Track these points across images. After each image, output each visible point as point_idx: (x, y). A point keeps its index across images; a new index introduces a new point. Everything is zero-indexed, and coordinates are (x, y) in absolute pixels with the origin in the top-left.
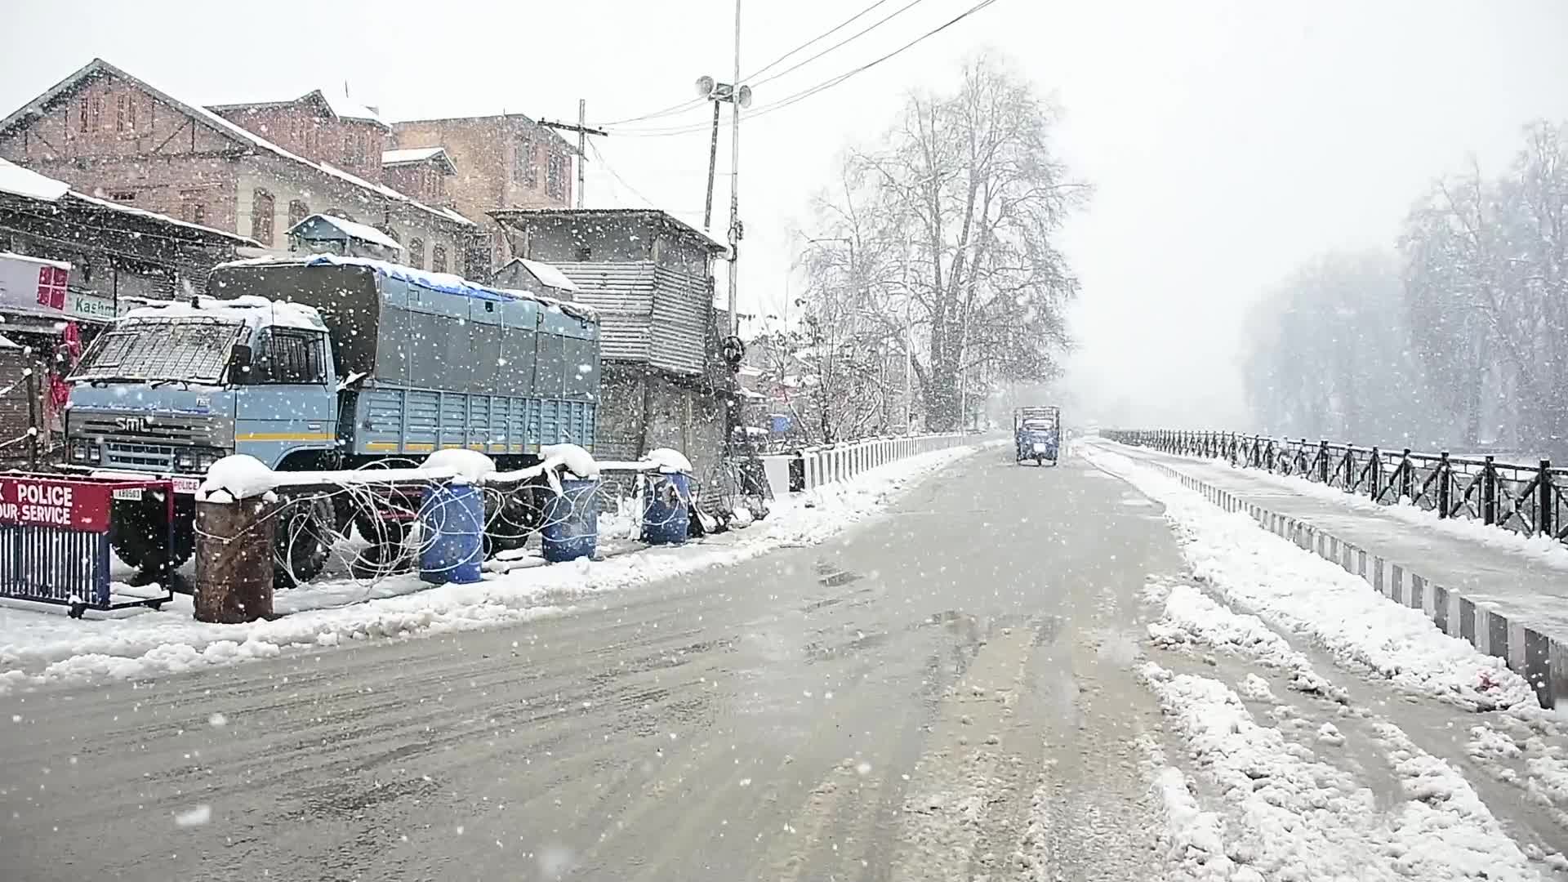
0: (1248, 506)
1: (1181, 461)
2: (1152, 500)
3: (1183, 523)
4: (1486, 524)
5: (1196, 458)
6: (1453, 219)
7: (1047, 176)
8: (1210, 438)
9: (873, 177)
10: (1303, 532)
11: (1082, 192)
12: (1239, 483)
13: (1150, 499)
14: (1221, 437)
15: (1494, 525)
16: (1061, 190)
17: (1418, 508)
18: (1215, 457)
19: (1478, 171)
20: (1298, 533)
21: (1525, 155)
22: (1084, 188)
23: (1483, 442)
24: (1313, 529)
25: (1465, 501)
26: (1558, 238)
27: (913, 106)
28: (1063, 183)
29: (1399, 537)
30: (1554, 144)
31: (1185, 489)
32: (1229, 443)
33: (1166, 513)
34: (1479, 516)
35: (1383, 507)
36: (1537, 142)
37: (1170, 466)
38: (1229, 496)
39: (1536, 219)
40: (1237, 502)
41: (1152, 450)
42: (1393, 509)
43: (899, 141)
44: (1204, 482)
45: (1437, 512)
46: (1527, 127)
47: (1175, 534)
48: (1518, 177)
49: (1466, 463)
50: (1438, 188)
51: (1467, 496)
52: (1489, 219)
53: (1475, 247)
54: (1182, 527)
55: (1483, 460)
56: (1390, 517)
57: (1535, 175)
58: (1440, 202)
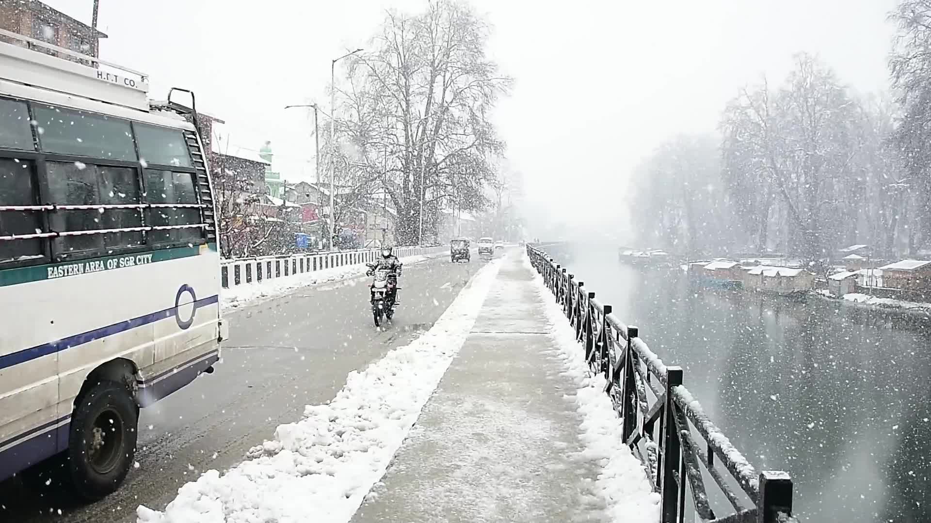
6: (751, 112)
7: (484, 73)
9: (363, 70)
11: (506, 84)
16: (494, 82)
19: (766, 83)
21: (794, 73)
22: (509, 80)
26: (813, 125)
27: (390, 20)
28: (494, 77)
30: (811, 67)
36: (801, 65)
39: (800, 114)
43: (380, 45)
46: (795, 56)
48: (790, 88)
50: (743, 92)
52: (772, 113)
53: (764, 130)
57: (799, 86)
58: (744, 102)
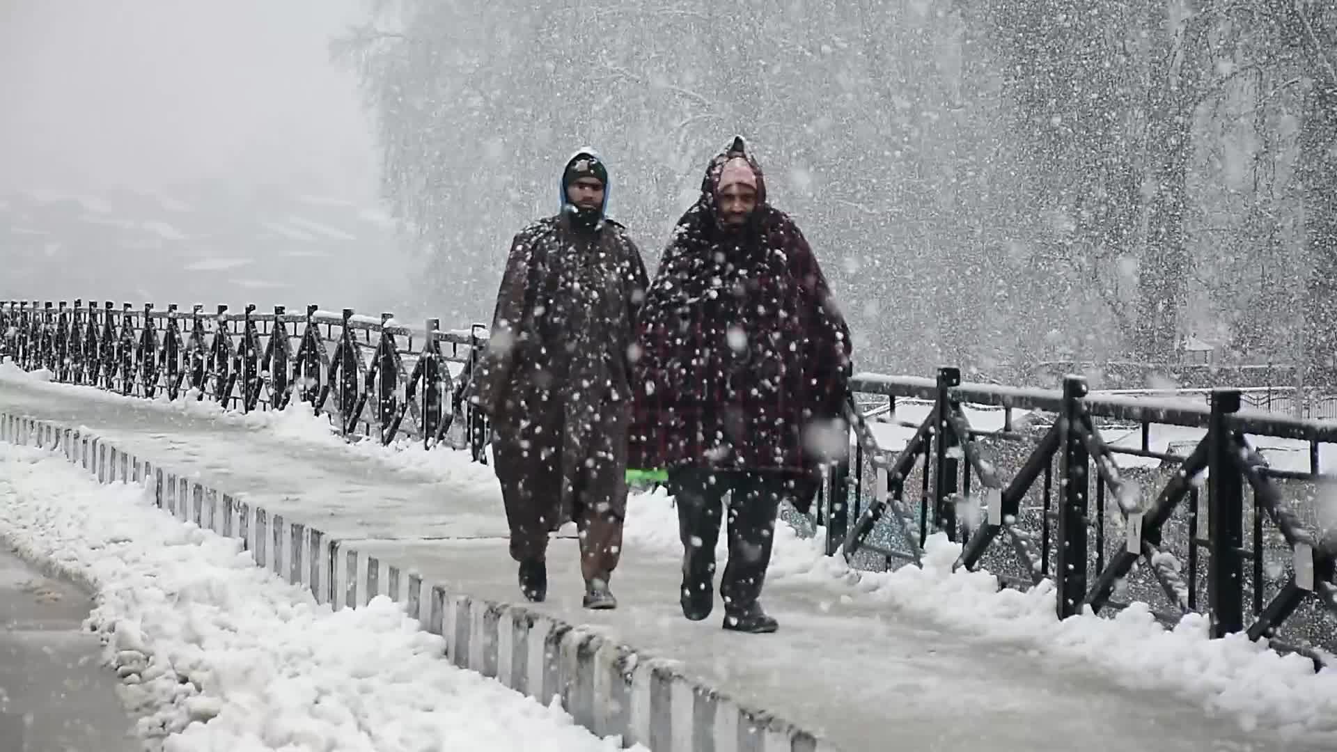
0: (405, 582)
1: (157, 420)
2: (46, 568)
3: (162, 650)
4: (1217, 632)
5: (210, 405)
8: (263, 330)
10: (600, 672)
12: (368, 496)
13: (32, 564)
14: (302, 328)
15: (1242, 635)
17: (985, 577)
18: (279, 402)
20: (583, 680)
23: (1193, 344)
24: (632, 659)
25: (1145, 551)
29: (930, 681)
31: (169, 524)
32: (330, 350)
33: (95, 616)
34: (1192, 604)
35: (869, 577)
37: (109, 437)
38: (333, 547)
40: (363, 566)
41: (40, 378)
42: (902, 580)
44: (245, 497)
45: (1047, 591)
47: (131, 692)
49: (1147, 418)
51: (1151, 532)
54: (161, 662)
55: (1201, 404)
56: (893, 611)
